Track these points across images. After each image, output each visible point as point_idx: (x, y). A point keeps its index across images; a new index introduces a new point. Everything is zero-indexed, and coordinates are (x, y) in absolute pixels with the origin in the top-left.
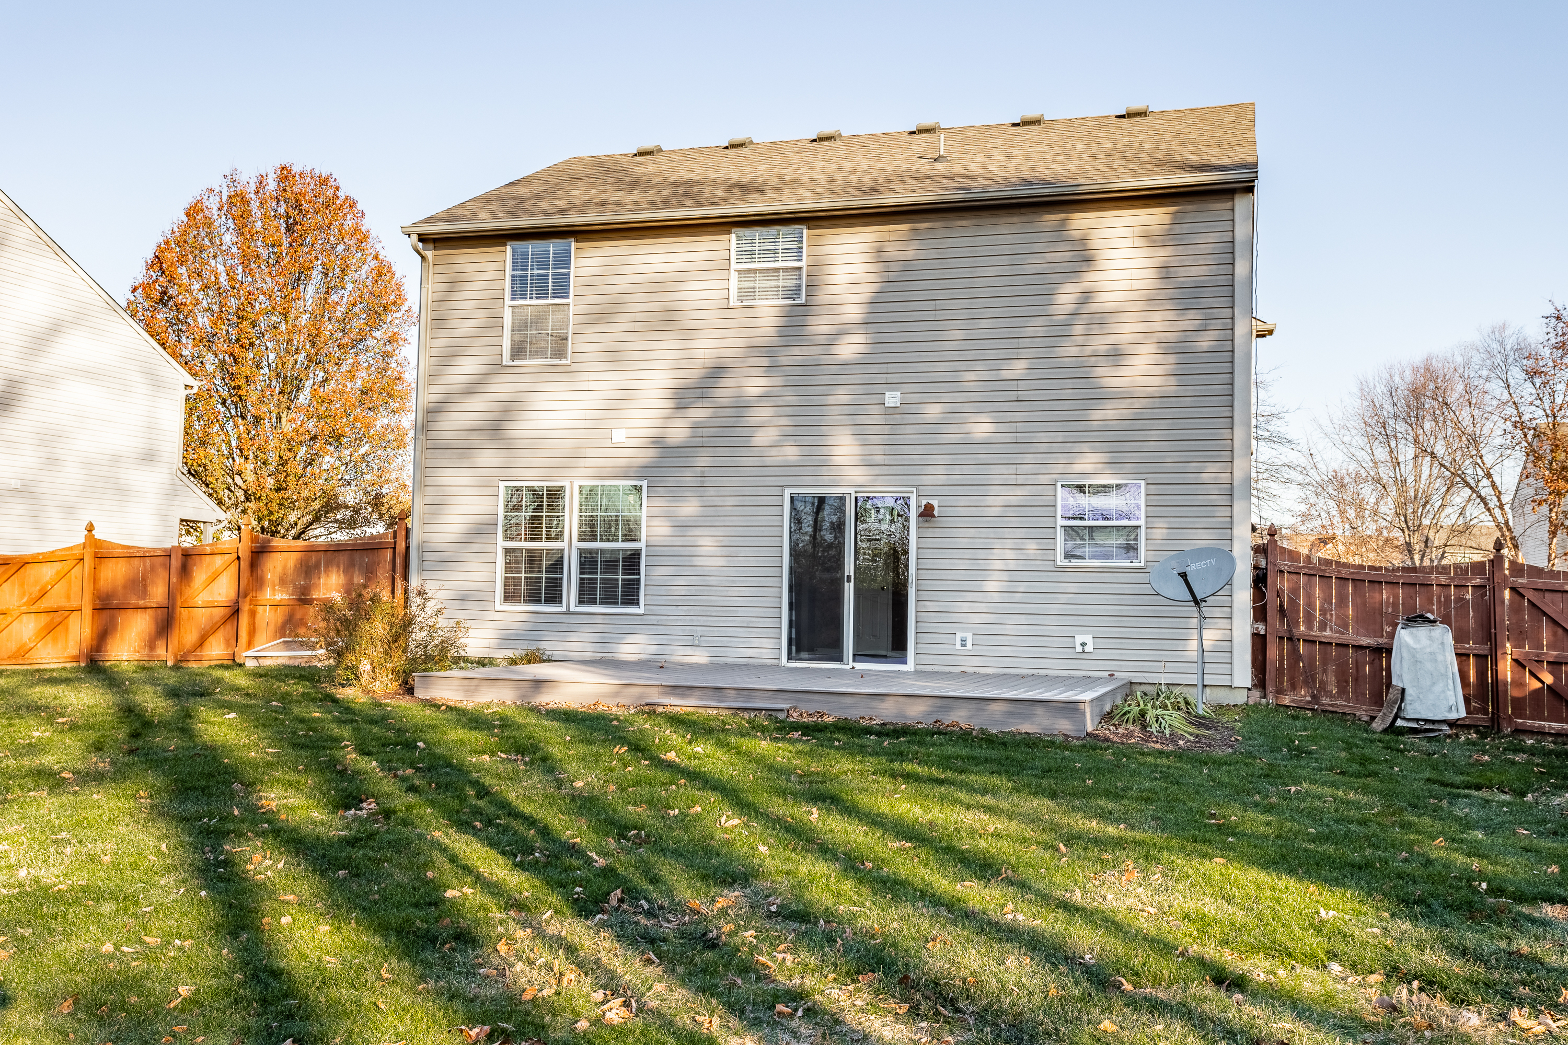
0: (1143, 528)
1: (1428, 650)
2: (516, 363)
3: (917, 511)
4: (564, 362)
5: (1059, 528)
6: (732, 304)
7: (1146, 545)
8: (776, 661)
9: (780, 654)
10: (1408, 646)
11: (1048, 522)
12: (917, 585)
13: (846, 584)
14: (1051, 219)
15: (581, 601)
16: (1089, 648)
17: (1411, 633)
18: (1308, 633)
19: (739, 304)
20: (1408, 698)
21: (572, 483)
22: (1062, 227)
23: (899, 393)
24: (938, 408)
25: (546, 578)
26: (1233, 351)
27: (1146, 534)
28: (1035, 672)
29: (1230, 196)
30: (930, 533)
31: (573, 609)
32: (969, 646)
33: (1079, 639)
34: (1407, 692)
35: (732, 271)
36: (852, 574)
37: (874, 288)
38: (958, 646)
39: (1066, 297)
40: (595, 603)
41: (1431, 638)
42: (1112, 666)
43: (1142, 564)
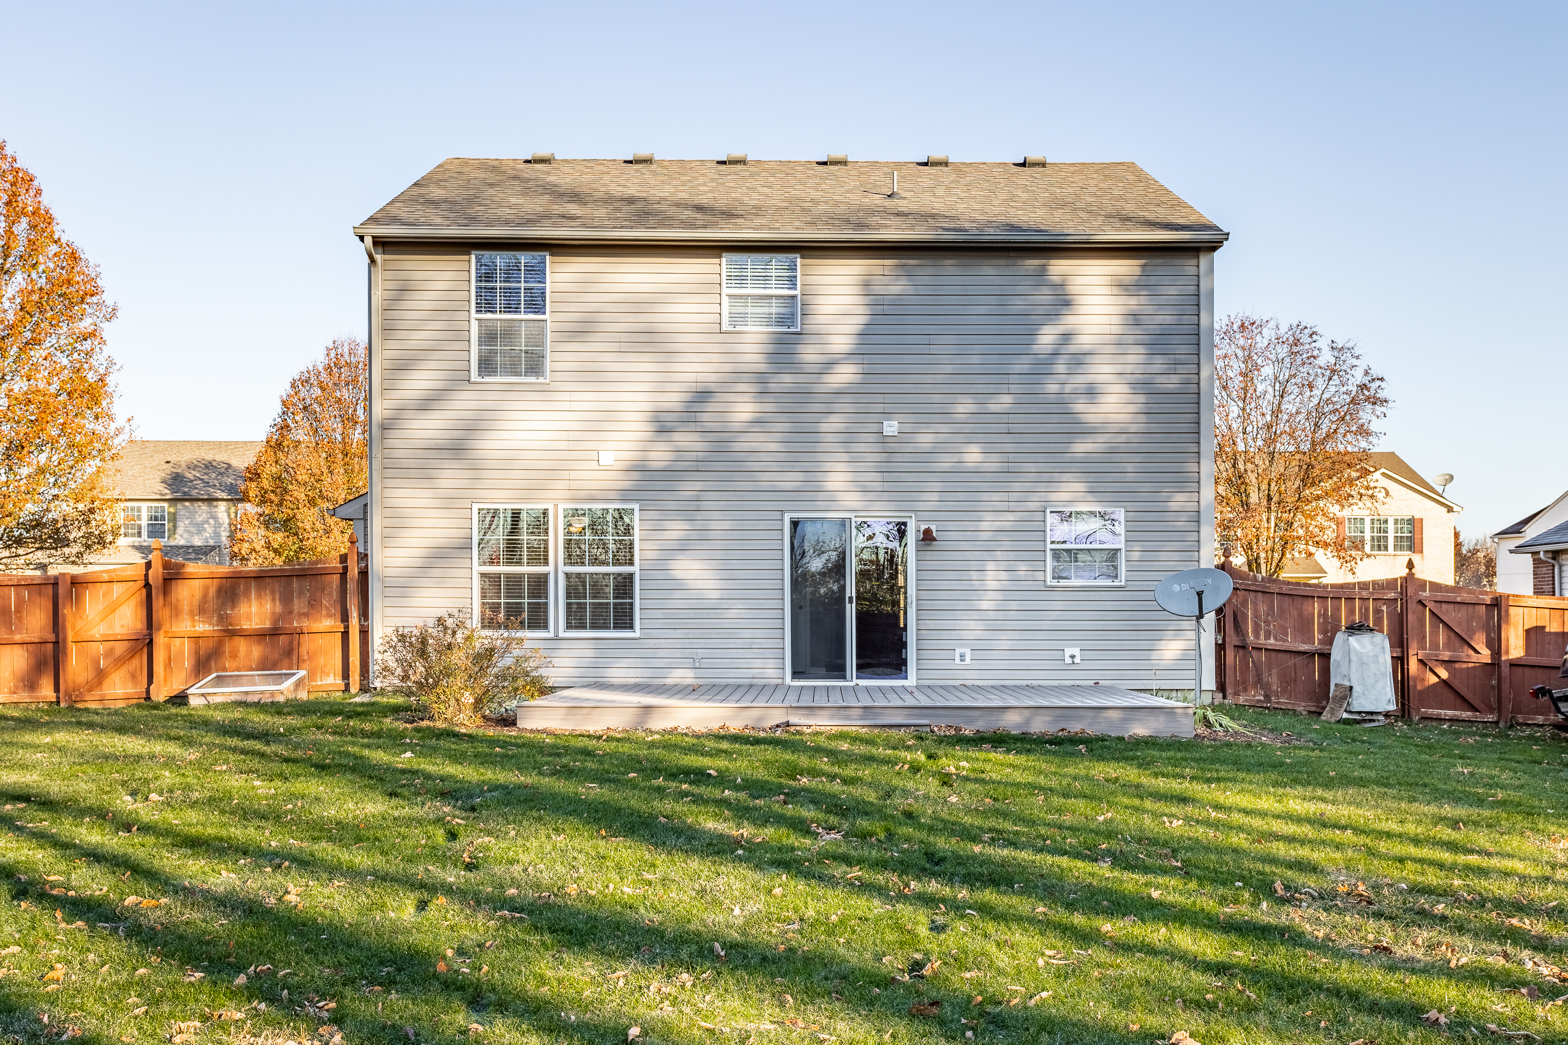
0: (1123, 552)
1: (1372, 654)
2: (487, 379)
3: (917, 536)
4: (541, 380)
5: (1048, 551)
6: (724, 329)
7: (1126, 566)
8: (780, 681)
9: (784, 673)
10: (1356, 650)
11: (1039, 546)
12: (917, 605)
13: (848, 606)
14: (1032, 263)
15: (569, 626)
16: (1077, 660)
17: (1357, 640)
18: (1256, 641)
19: (731, 329)
20: (1355, 694)
21: (556, 506)
22: (1042, 272)
23: (896, 423)
24: (929, 438)
25: (529, 603)
26: (1199, 394)
27: (1126, 556)
28: (1028, 683)
29: (1195, 254)
30: (928, 555)
31: (562, 634)
32: (968, 661)
33: (1068, 652)
34: (1354, 690)
35: (723, 295)
36: (854, 595)
37: (864, 320)
38: (958, 661)
39: (1047, 337)
40: (585, 628)
41: (1373, 644)
42: (1096, 675)
43: (1123, 583)
